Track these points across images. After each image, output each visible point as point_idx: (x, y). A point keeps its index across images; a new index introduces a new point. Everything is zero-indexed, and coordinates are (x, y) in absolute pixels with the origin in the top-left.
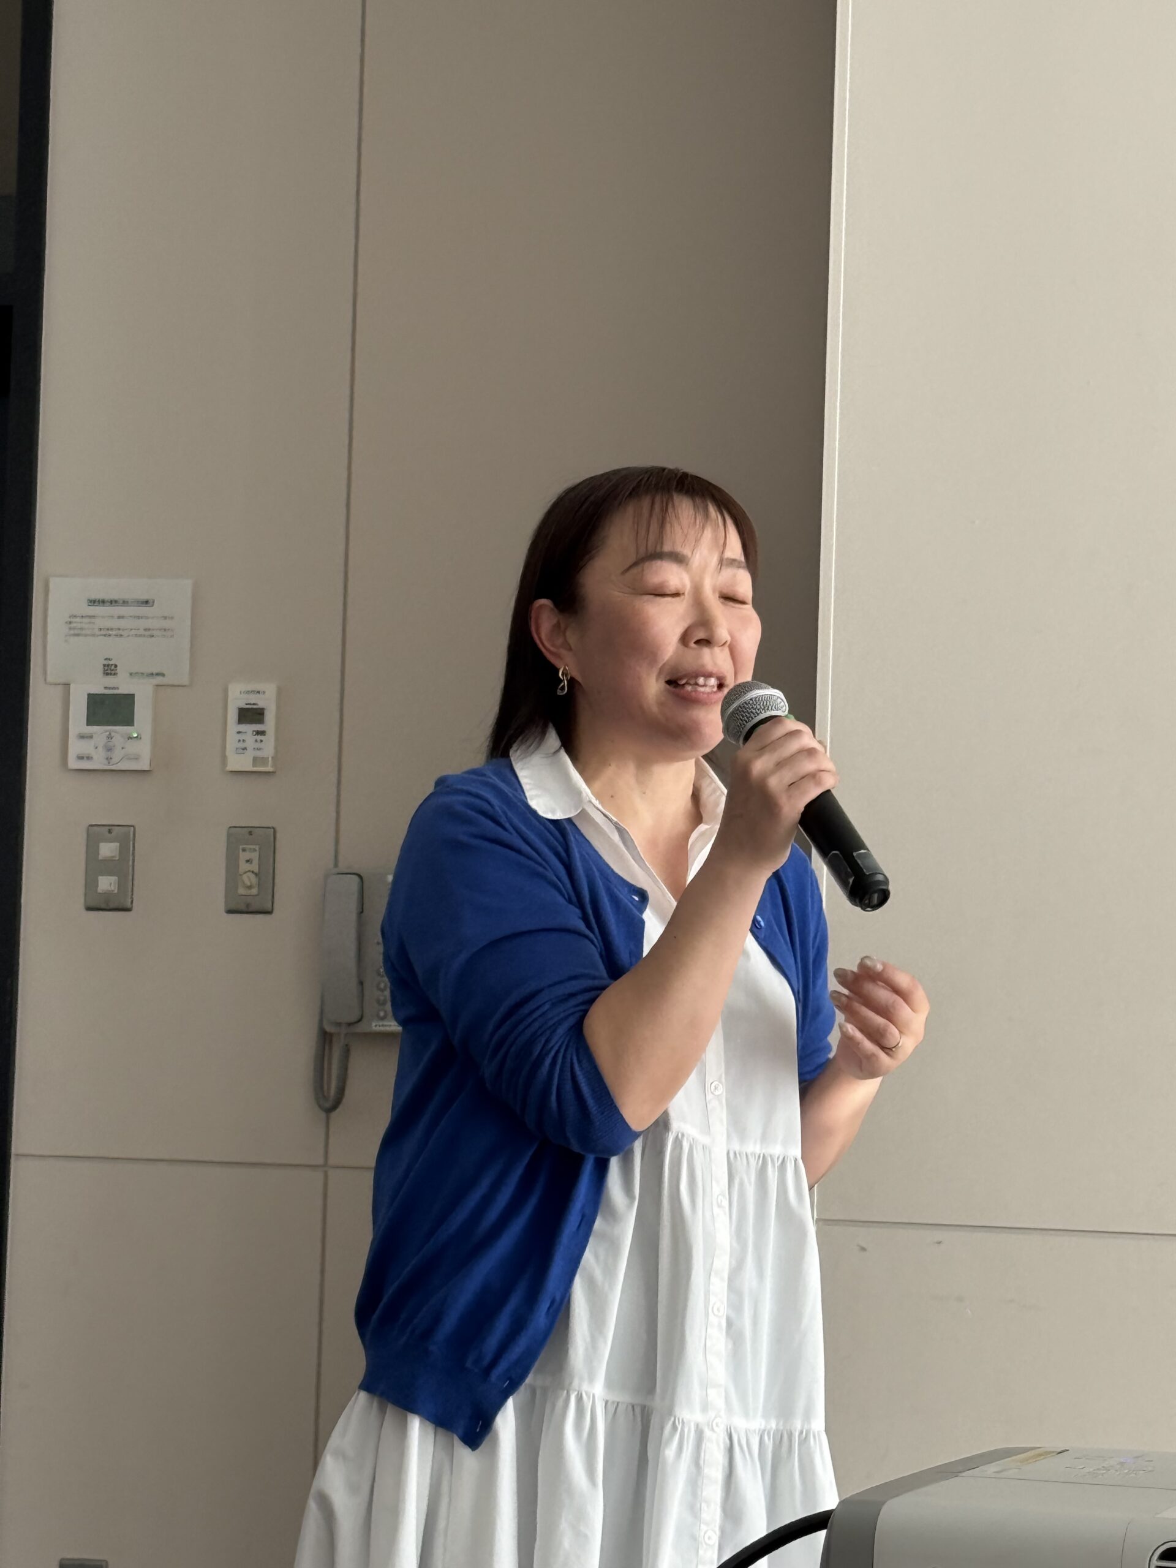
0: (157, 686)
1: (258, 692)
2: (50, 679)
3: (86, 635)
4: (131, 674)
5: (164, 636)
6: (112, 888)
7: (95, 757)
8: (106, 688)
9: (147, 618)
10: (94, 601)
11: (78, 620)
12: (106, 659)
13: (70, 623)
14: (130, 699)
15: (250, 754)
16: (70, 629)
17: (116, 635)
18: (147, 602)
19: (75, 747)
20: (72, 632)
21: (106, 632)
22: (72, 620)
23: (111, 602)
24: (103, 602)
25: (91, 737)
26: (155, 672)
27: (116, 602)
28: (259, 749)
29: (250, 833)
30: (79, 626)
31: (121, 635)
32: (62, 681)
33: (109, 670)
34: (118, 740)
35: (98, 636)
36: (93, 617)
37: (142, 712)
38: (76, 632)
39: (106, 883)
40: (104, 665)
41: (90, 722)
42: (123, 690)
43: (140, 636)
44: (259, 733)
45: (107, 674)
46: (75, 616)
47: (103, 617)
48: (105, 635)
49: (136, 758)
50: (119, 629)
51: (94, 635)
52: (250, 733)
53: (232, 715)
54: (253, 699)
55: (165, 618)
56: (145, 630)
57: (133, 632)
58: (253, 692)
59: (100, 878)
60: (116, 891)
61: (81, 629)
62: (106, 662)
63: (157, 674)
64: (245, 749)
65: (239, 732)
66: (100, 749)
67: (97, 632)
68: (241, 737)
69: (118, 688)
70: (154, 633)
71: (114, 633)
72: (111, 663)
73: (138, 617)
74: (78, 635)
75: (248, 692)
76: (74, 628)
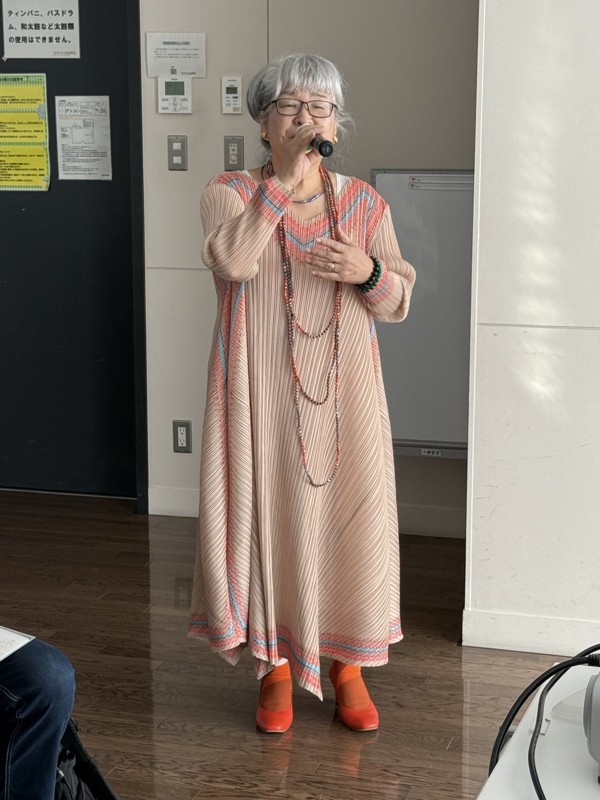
0: (193, 78)
1: (234, 81)
2: (149, 75)
3: (163, 57)
4: (182, 73)
5: (195, 57)
6: (179, 162)
7: (169, 107)
8: (172, 79)
9: (187, 50)
10: (166, 43)
11: (160, 50)
12: (172, 67)
13: (156, 52)
14: (183, 83)
15: (232, 106)
16: (156, 54)
17: (175, 57)
18: (187, 43)
19: (161, 104)
20: (157, 56)
21: (171, 56)
22: (158, 51)
23: (173, 43)
24: (169, 43)
25: (167, 100)
26: (192, 72)
27: (175, 43)
28: (235, 104)
29: (233, 139)
30: (160, 53)
31: (177, 57)
32: (154, 76)
33: (173, 72)
34: (178, 101)
35: (168, 57)
36: (166, 49)
37: (187, 88)
38: (159, 56)
39: (177, 160)
40: (171, 70)
41: (167, 93)
42: (180, 80)
43: (185, 57)
44: (235, 98)
45: (173, 73)
46: (158, 49)
47: (170, 49)
48: (171, 57)
49: (186, 109)
50: (176, 54)
51: (166, 57)
52: (232, 98)
53: (224, 90)
54: (232, 83)
55: (195, 50)
56: (187, 55)
57: (182, 56)
58: (232, 81)
59: (174, 157)
60: (181, 163)
61: (161, 54)
62: (172, 68)
63: (193, 73)
64: (230, 104)
65: (227, 98)
66: (171, 104)
67: (167, 56)
68: (228, 99)
69: (177, 79)
70: (191, 56)
71: (174, 56)
72: (174, 68)
73: (184, 49)
74: (160, 57)
75: (230, 81)
76: (158, 54)
